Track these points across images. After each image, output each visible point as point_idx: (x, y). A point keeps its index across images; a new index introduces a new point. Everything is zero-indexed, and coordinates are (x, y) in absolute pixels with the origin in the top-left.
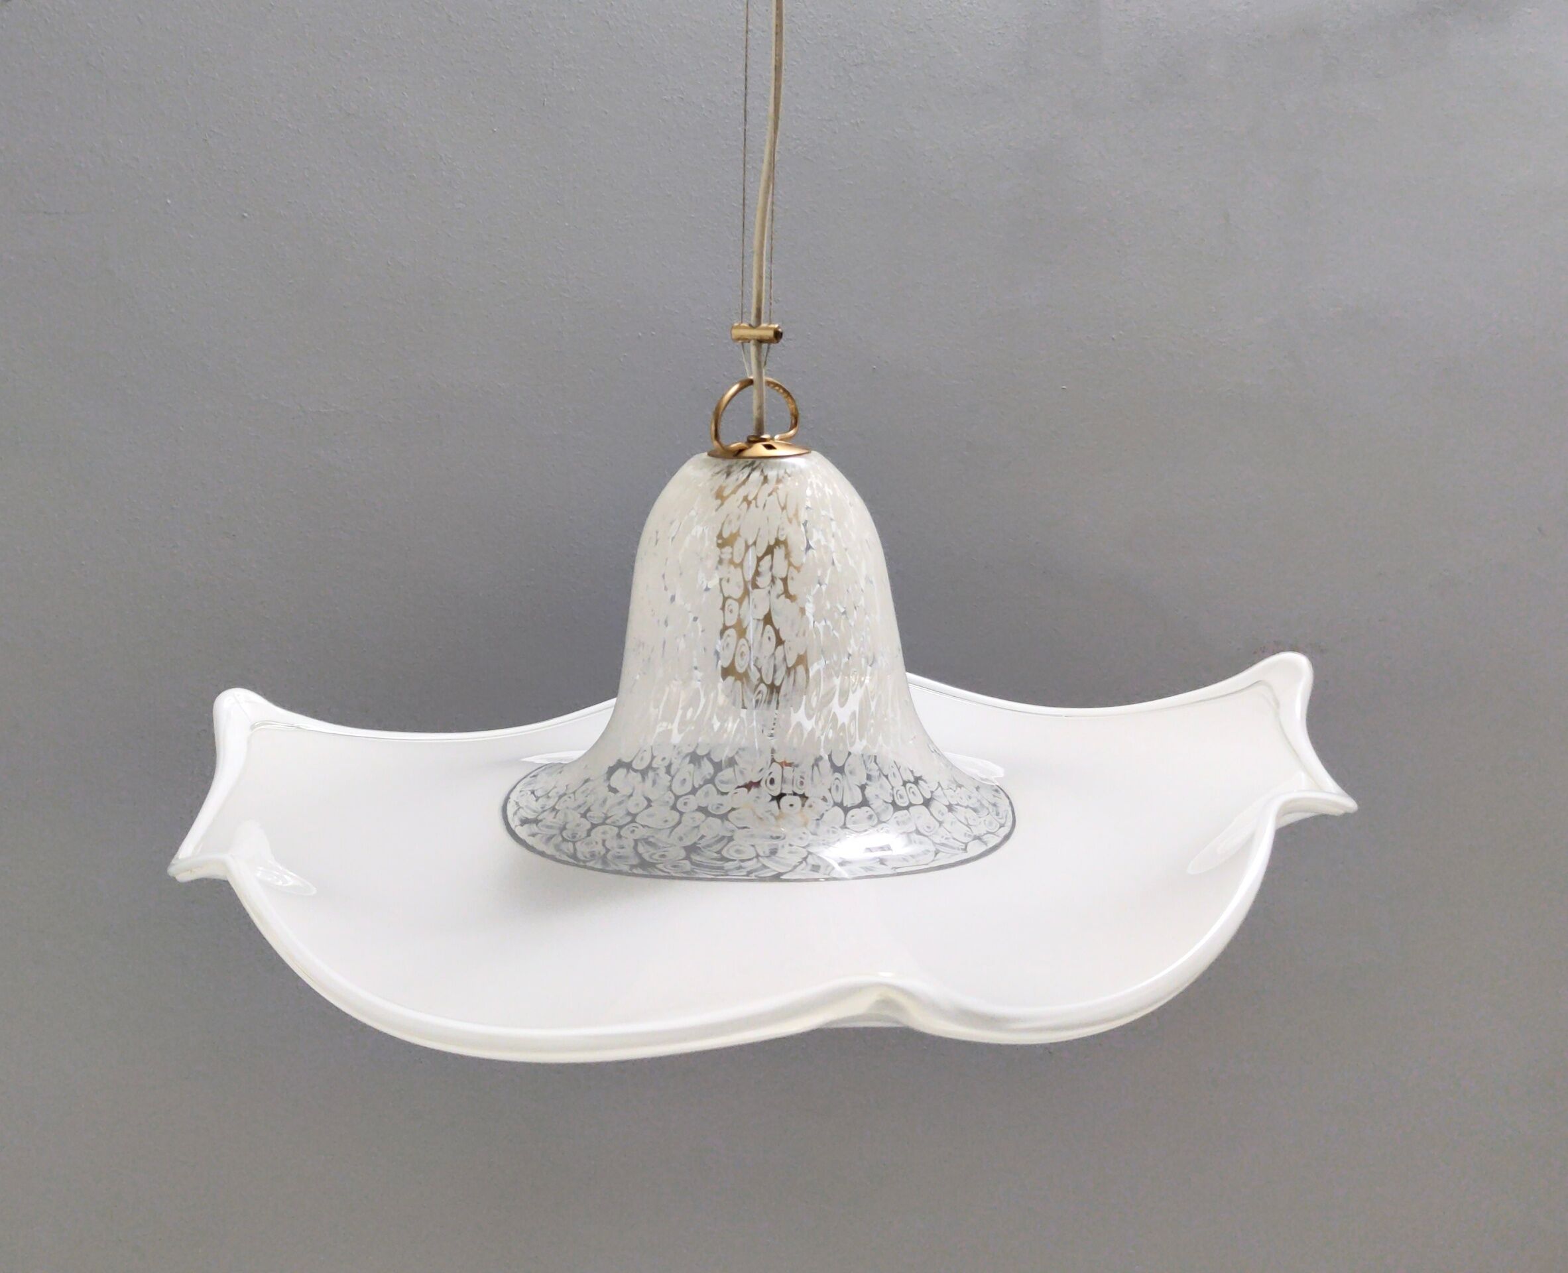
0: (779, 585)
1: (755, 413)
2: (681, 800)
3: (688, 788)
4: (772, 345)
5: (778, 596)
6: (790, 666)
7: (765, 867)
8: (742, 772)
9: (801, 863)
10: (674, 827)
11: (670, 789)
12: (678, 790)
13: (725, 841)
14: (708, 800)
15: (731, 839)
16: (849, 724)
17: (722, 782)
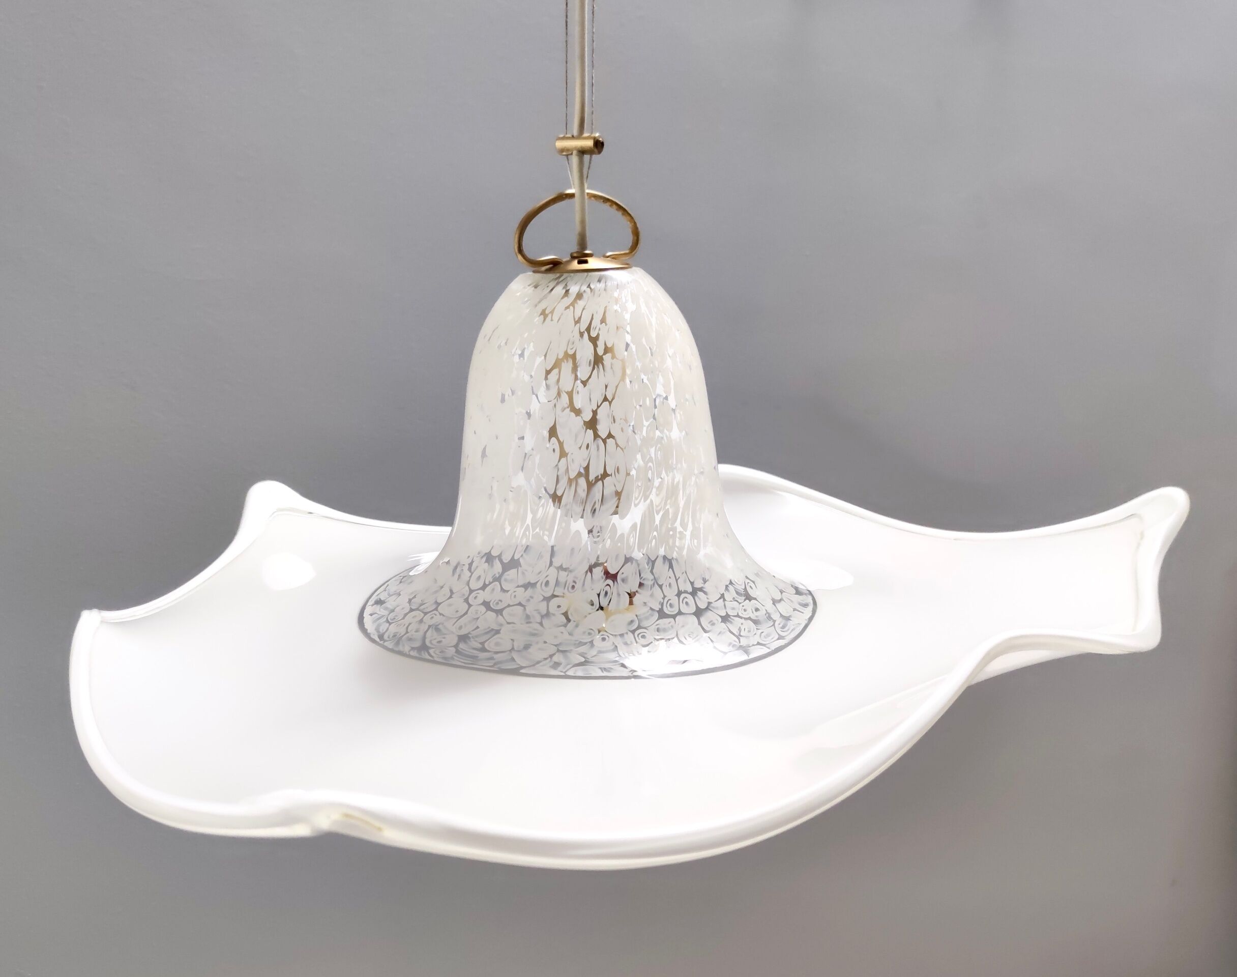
0: (565, 399)
1: (578, 228)
2: (473, 594)
3: (480, 584)
4: (594, 156)
5: (563, 410)
6: (572, 477)
7: (513, 660)
8: (523, 573)
9: (546, 659)
10: (462, 616)
11: (468, 584)
12: (475, 585)
13: (493, 633)
14: (492, 595)
15: (498, 632)
16: (629, 535)
17: (506, 580)
